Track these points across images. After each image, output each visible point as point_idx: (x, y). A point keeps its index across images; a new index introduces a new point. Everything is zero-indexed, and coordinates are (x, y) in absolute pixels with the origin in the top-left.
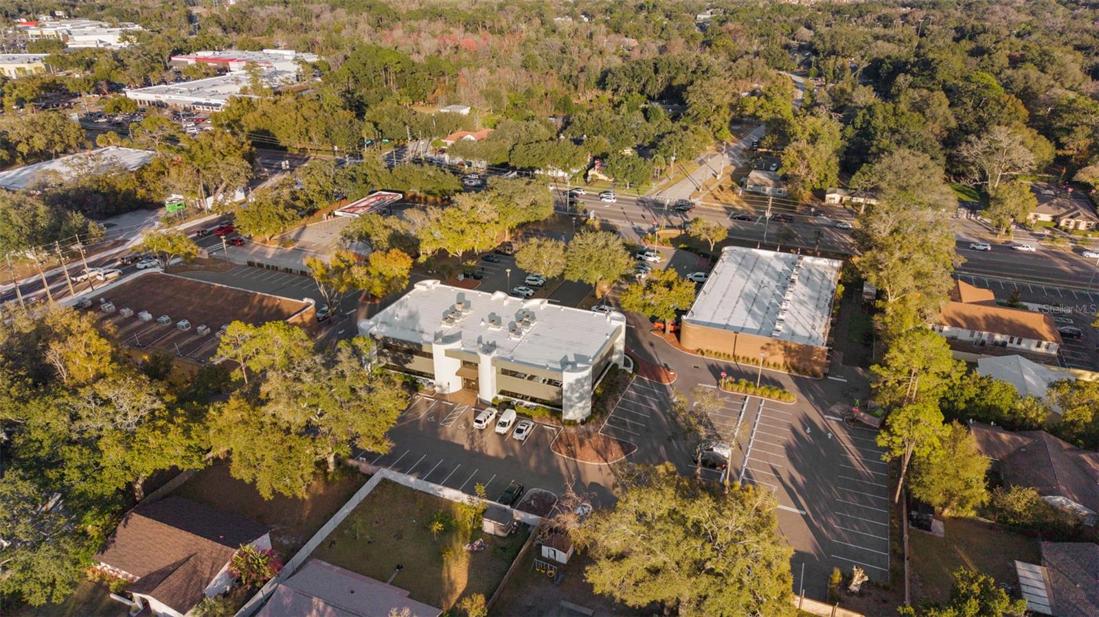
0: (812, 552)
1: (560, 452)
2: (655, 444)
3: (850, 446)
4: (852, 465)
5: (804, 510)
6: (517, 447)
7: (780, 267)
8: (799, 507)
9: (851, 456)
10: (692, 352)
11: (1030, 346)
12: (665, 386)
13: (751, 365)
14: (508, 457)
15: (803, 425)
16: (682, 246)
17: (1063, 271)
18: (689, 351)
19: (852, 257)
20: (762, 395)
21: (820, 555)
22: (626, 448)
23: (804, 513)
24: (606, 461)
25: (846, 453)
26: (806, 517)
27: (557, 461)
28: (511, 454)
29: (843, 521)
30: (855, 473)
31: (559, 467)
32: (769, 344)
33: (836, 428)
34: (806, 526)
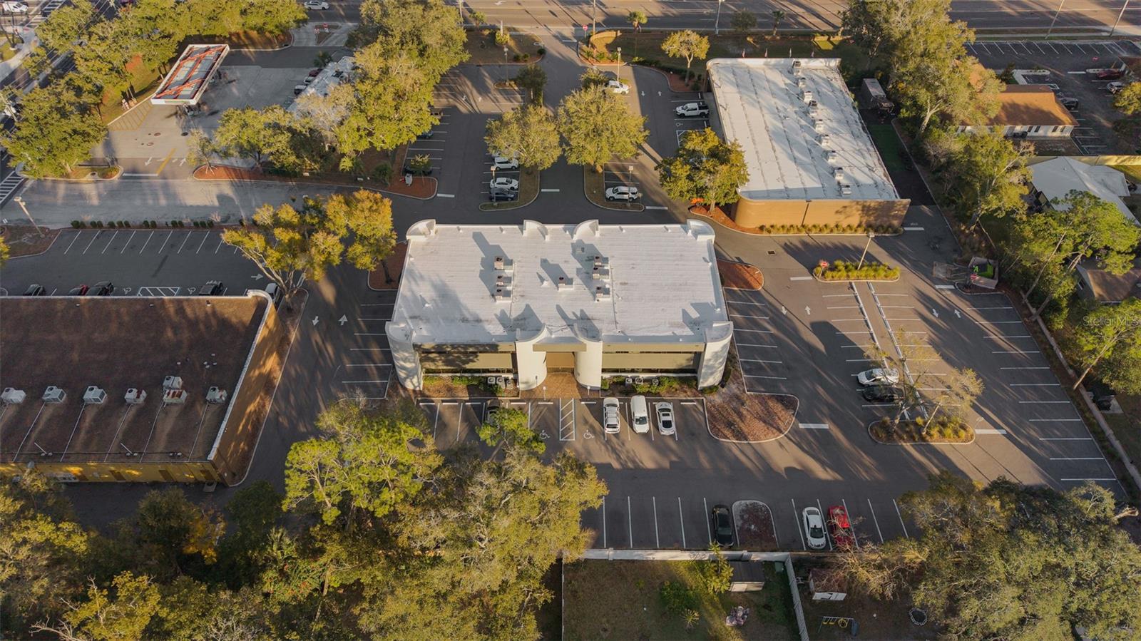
0: (1044, 482)
1: (726, 437)
2: (809, 385)
3: (984, 322)
4: (1004, 350)
5: (1003, 428)
6: (672, 444)
7: (781, 81)
8: (997, 427)
9: (994, 337)
10: (753, 231)
11: (1046, 132)
12: (758, 292)
13: (826, 233)
14: (672, 463)
15: (927, 308)
16: (636, 59)
17: (1008, 15)
18: (749, 230)
19: (814, 37)
20: (866, 277)
21: (1051, 482)
22: (788, 403)
23: (1005, 433)
24: (781, 432)
25: (987, 335)
26: (1008, 436)
27: (730, 450)
28: (674, 458)
29: (1043, 429)
30: (1013, 360)
31: (737, 459)
32: (845, 207)
33: (955, 299)
34: (1018, 450)
